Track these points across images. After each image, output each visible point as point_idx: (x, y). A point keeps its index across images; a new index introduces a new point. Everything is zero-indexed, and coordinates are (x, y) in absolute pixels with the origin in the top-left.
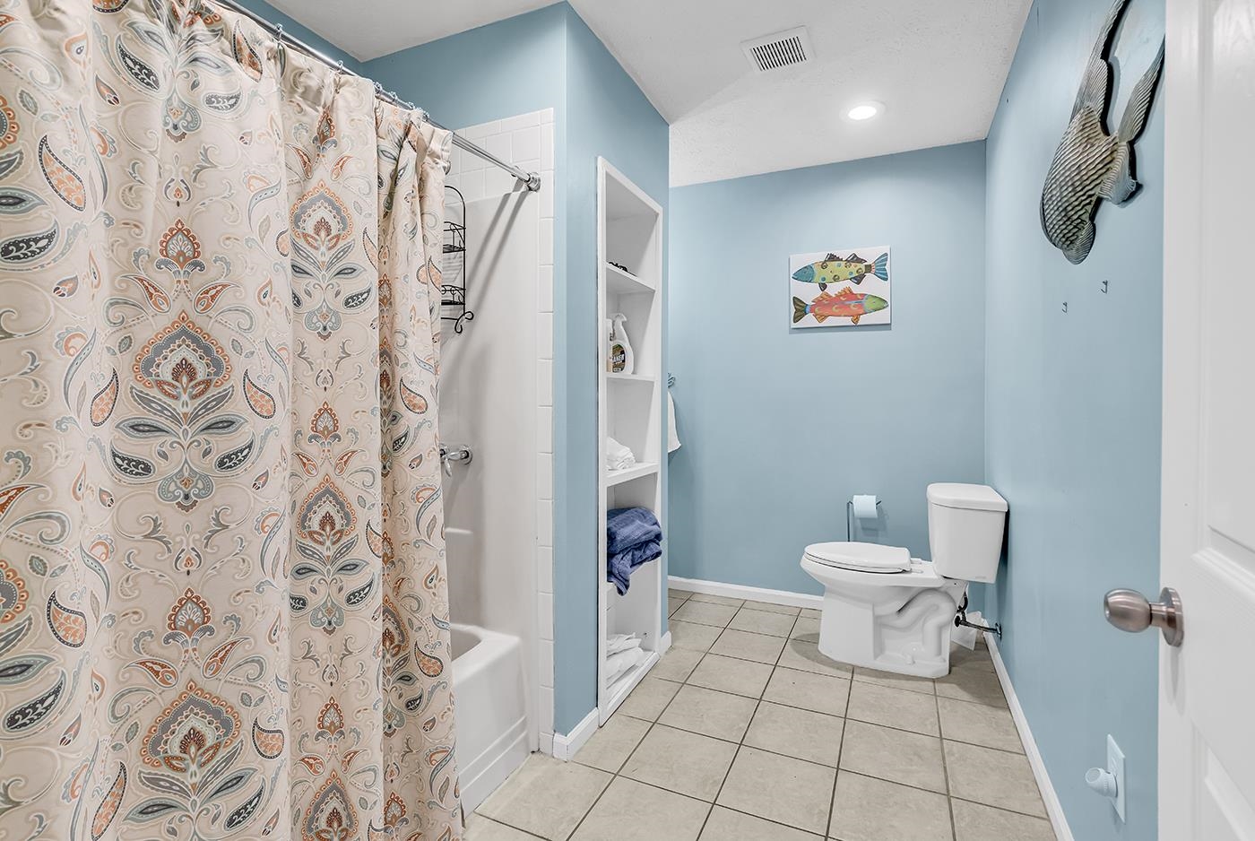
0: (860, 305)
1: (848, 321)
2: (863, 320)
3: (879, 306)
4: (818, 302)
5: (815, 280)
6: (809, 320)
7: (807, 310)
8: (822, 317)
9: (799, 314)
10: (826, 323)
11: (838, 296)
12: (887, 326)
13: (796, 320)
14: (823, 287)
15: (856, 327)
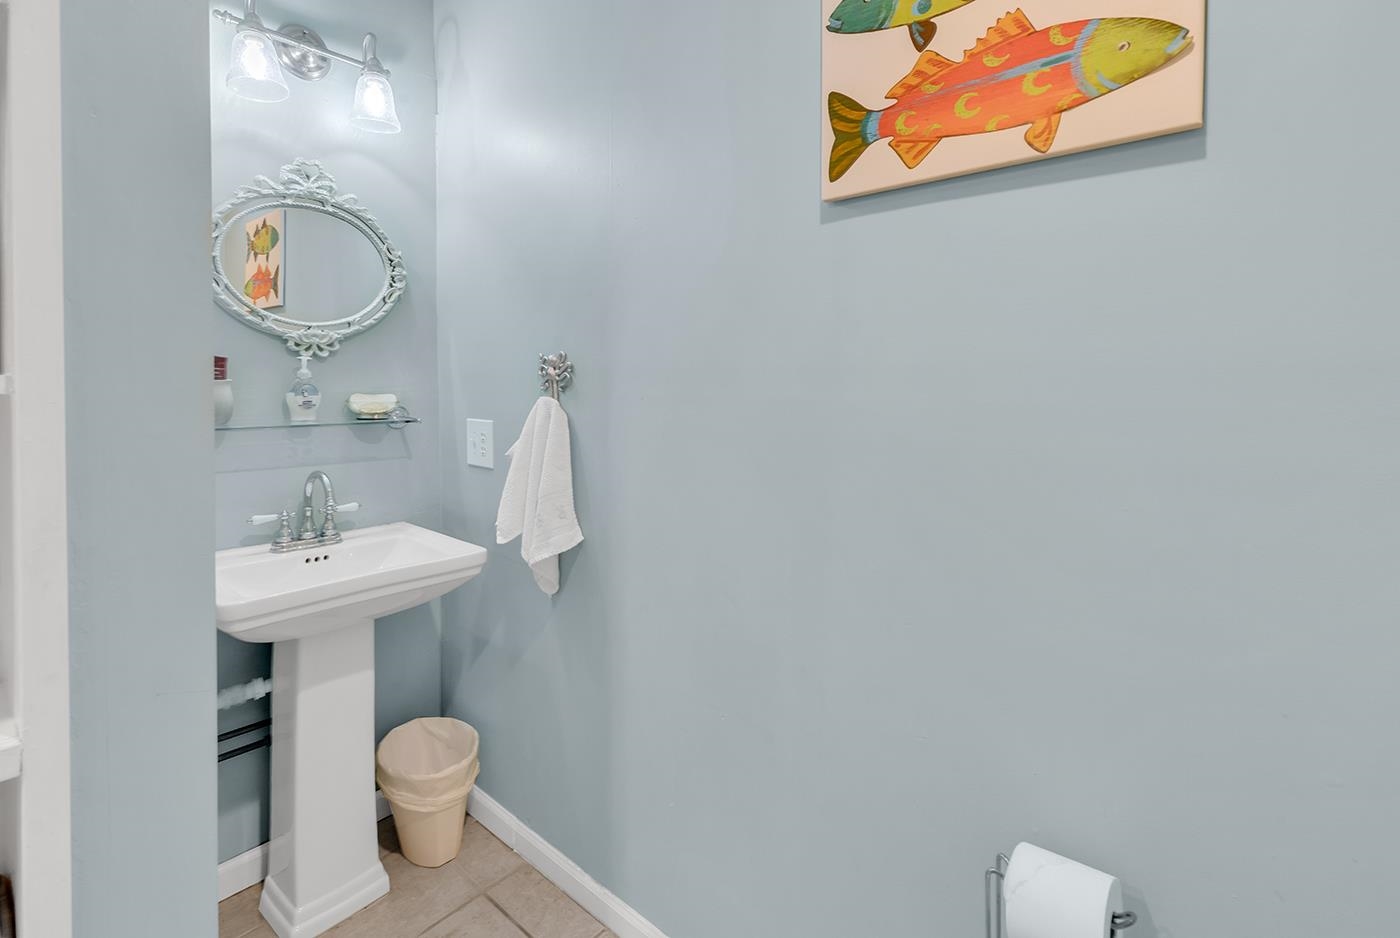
0: (1062, 74)
1: (1009, 145)
2: (1075, 130)
3: (1146, 60)
4: (907, 95)
5: (896, 18)
6: (878, 165)
7: (872, 127)
8: (914, 148)
9: (847, 146)
10: (935, 164)
11: (973, 56)
12: (1182, 141)
13: (837, 169)
14: (923, 33)
15: (1044, 165)
